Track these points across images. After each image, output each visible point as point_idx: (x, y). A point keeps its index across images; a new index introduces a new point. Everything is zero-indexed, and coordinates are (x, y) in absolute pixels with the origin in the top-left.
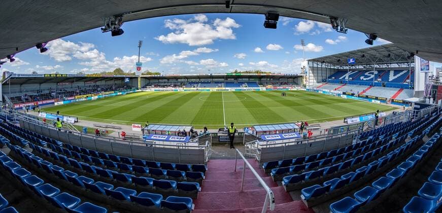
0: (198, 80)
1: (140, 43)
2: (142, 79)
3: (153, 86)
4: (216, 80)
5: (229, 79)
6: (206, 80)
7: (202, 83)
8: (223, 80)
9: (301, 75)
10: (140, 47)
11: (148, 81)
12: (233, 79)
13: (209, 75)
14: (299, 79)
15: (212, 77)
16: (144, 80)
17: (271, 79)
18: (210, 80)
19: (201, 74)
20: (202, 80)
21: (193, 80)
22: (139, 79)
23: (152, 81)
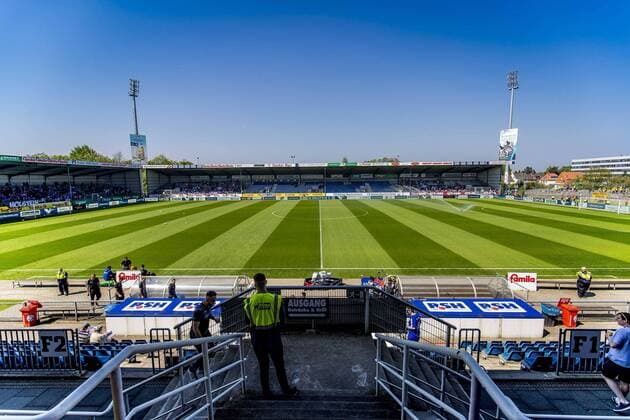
0: (271, 178)
1: (135, 85)
2: (151, 174)
3: (178, 189)
4: (308, 177)
5: (333, 176)
6: (288, 178)
7: (279, 183)
8: (321, 177)
9: (498, 163)
10: (134, 96)
11: (165, 180)
12: (341, 176)
13: (294, 165)
14: (490, 172)
15: (298, 171)
16: (156, 175)
17: (423, 175)
18: (295, 177)
19: (277, 165)
20: (281, 178)
21: (261, 177)
22: (144, 175)
23: (174, 180)
